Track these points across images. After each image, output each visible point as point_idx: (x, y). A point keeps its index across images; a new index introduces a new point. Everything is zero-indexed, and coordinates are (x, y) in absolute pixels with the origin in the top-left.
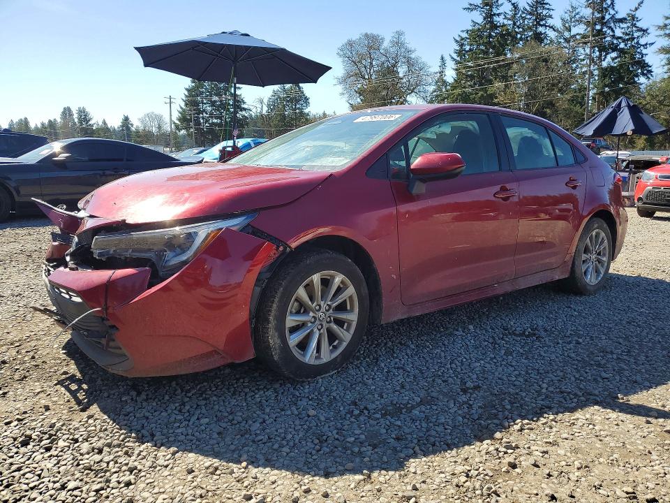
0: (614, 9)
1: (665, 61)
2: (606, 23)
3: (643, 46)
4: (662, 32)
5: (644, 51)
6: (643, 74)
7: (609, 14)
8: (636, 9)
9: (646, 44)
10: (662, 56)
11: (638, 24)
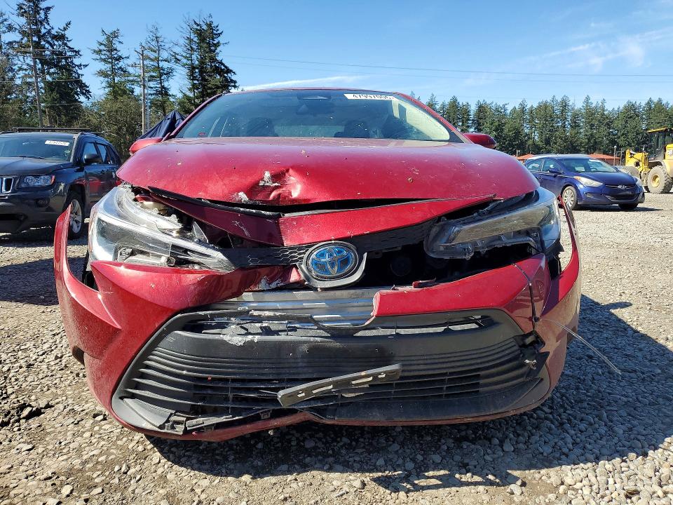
0: (48, 24)
1: (104, 84)
2: (42, 36)
3: (78, 66)
4: (98, 57)
5: (80, 72)
6: (83, 94)
7: (45, 28)
8: (65, 29)
9: (81, 65)
10: (102, 79)
11: (69, 44)
